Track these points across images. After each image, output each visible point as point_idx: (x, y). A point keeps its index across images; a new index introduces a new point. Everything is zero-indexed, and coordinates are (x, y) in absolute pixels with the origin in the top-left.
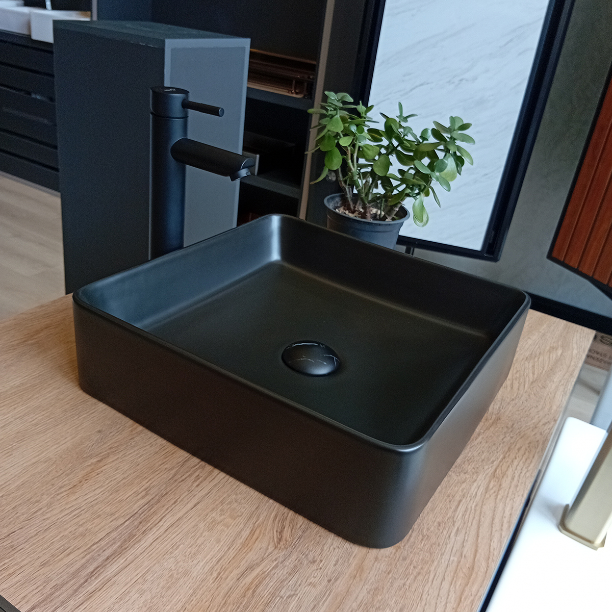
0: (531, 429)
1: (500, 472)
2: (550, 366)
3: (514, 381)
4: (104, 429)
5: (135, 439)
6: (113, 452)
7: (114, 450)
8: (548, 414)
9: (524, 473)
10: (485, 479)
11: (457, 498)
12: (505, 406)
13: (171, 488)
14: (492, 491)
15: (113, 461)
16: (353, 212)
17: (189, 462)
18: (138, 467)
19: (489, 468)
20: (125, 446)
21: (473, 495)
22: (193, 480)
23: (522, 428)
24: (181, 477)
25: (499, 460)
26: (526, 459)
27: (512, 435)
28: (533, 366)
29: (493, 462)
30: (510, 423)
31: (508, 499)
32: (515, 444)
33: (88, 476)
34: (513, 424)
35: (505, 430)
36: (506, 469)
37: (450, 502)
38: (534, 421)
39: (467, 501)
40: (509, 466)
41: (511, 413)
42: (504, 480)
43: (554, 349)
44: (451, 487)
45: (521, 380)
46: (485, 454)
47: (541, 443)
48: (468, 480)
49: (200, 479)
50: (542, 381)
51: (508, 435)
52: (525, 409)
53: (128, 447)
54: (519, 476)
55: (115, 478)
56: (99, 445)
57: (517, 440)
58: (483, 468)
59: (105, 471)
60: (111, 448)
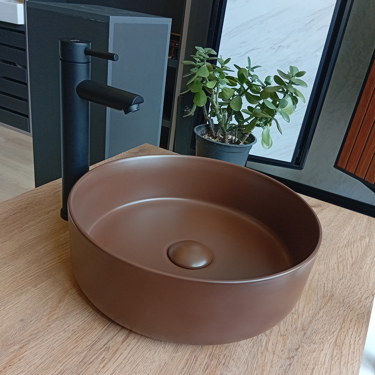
0: (357, 303)
1: (340, 341)
2: (362, 251)
3: (339, 264)
4: (25, 318)
5: (51, 326)
6: (33, 339)
7: (33, 336)
10: (329, 348)
11: (311, 366)
12: (336, 285)
13: (82, 370)
14: (336, 358)
15: (33, 347)
16: (215, 138)
17: (96, 345)
18: (54, 352)
19: (331, 338)
20: (42, 333)
21: (323, 362)
22: (100, 362)
23: (351, 303)
24: (90, 359)
25: (338, 331)
26: (358, 329)
27: (344, 309)
28: (351, 252)
29: (334, 332)
30: (342, 299)
31: (349, 365)
32: (347, 317)
33: (12, 362)
34: (344, 300)
35: (339, 304)
36: (344, 338)
37: (306, 370)
38: (358, 296)
39: (318, 369)
40: (345, 336)
41: (341, 290)
42: (343, 348)
43: (364, 238)
44: (305, 356)
45: (344, 263)
46: (327, 326)
47: (366, 315)
48: (317, 350)
49: (106, 361)
50: (359, 264)
51: (341, 308)
52: (351, 286)
53: (46, 333)
54: (354, 344)
55: (34, 362)
56: (21, 333)
57: (348, 313)
58: (327, 339)
59: (26, 356)
60: (31, 335)
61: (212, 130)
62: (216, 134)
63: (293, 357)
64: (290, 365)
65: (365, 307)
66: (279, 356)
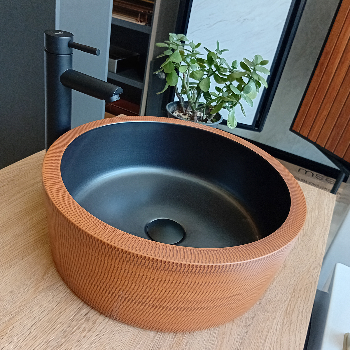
0: (306, 273)
1: (290, 309)
2: (312, 223)
4: (14, 290)
5: (38, 298)
6: (22, 310)
7: (22, 308)
8: (315, 261)
9: (305, 309)
10: (281, 316)
11: (265, 334)
13: (65, 339)
15: (21, 318)
16: (185, 115)
17: (78, 316)
18: (40, 323)
19: (282, 307)
20: (30, 305)
21: (275, 330)
22: (81, 332)
23: (301, 273)
24: (72, 329)
25: (289, 300)
26: (306, 298)
27: (294, 279)
29: (285, 301)
30: (293, 269)
31: (297, 332)
32: (297, 286)
33: (3, 333)
34: (295, 270)
35: (290, 275)
36: (293, 307)
37: (260, 337)
38: (307, 267)
39: (271, 336)
40: (295, 305)
41: (292, 261)
42: (293, 316)
43: (314, 210)
44: (259, 324)
46: (279, 295)
47: (313, 284)
48: (270, 318)
49: (86, 330)
50: (309, 235)
51: (292, 278)
52: (301, 257)
53: (33, 305)
54: (302, 312)
55: (23, 333)
56: (11, 305)
57: (298, 282)
58: (279, 307)
59: (16, 327)
60: (20, 306)
61: (182, 107)
62: (186, 111)
63: (250, 325)
64: (247, 332)
65: (313, 277)
66: (237, 324)
